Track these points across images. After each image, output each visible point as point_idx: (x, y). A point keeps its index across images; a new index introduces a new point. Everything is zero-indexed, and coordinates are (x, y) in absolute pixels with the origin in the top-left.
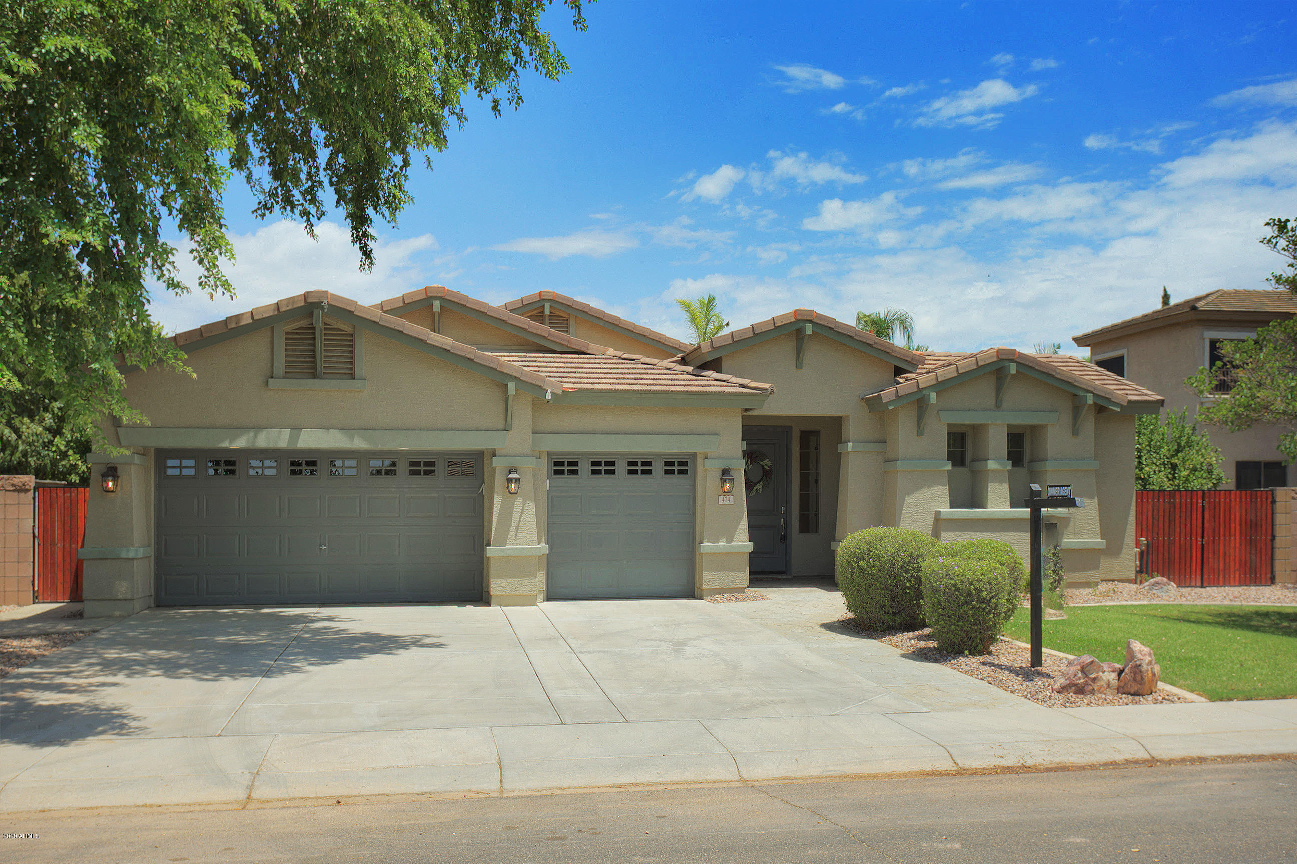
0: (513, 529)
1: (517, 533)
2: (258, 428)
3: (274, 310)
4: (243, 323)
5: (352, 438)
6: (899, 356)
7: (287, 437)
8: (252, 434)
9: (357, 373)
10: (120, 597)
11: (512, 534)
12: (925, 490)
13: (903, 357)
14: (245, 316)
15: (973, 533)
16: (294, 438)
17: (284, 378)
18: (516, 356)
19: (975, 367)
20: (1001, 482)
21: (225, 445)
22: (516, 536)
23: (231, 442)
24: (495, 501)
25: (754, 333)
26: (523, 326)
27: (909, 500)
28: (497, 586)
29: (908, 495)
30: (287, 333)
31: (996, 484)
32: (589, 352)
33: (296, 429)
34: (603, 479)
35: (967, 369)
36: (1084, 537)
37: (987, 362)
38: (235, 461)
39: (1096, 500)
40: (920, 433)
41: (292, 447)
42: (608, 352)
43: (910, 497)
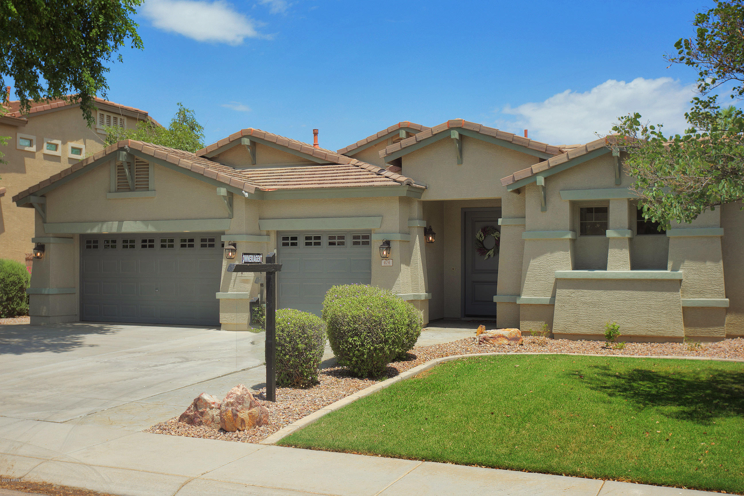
0: (232, 281)
1: (234, 284)
2: (104, 221)
3: (103, 154)
4: (89, 163)
5: (147, 226)
6: (535, 148)
7: (116, 226)
8: (100, 225)
9: (151, 187)
10: (44, 315)
11: (231, 285)
12: (548, 254)
13: (538, 149)
14: (90, 159)
15: (586, 291)
16: (120, 226)
17: (116, 192)
18: (290, 169)
19: (585, 153)
20: (621, 248)
21: (89, 231)
22: (234, 286)
23: (91, 230)
24: (223, 263)
25: (417, 141)
26: (297, 149)
27: (533, 263)
28: (223, 318)
29: (534, 258)
30: (118, 166)
31: (616, 250)
32: (339, 163)
33: (121, 221)
34: (313, 249)
35: (577, 155)
36: (707, 296)
37: (597, 147)
38: (116, 240)
39: (721, 263)
40: (544, 209)
41: (119, 232)
42: (352, 162)
43: (535, 260)
